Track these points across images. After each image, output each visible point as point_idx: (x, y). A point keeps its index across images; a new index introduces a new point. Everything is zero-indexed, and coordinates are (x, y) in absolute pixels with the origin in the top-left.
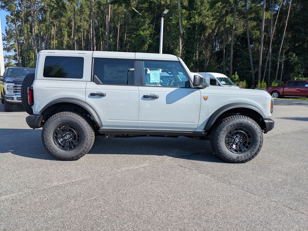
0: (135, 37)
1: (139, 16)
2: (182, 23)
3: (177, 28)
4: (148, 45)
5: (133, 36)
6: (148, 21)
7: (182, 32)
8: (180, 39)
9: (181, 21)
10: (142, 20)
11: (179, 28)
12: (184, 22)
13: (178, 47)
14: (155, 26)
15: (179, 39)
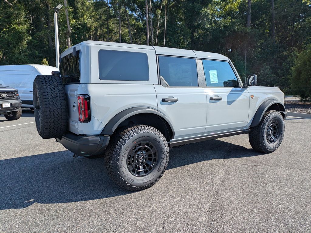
0: (7, 31)
1: (10, 7)
2: (70, 21)
3: (65, 26)
4: (27, 42)
5: (5, 29)
6: (23, 14)
7: (71, 31)
8: (69, 39)
9: (69, 19)
10: (16, 12)
11: (67, 26)
12: (71, 20)
13: (67, 47)
14: (32, 21)
15: (67, 38)
